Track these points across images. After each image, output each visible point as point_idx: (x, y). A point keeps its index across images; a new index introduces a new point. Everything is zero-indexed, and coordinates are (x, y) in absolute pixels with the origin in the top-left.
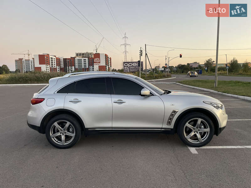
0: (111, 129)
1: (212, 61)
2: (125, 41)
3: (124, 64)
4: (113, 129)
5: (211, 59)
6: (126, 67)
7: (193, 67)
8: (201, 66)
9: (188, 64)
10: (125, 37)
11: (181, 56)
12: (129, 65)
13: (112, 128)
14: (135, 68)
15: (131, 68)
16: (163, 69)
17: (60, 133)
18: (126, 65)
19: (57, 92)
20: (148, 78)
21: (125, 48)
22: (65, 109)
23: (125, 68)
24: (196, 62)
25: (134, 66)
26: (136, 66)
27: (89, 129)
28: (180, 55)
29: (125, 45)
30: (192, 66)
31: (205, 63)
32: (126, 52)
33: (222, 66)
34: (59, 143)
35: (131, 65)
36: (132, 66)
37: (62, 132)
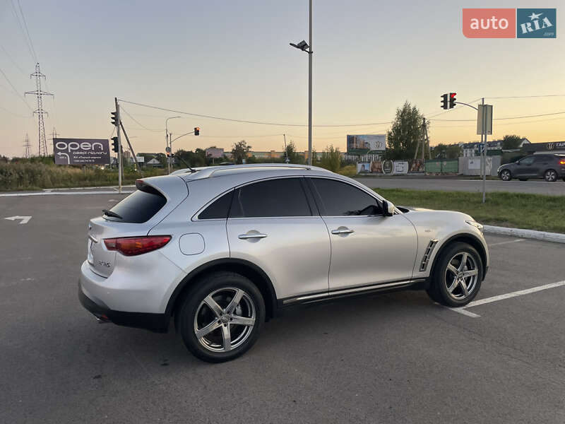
0: (327, 294)
1: (247, 145)
2: (38, 84)
3: (54, 145)
4: (330, 294)
5: (244, 141)
6: (62, 151)
7: (212, 157)
8: (226, 155)
9: (198, 150)
10: (38, 74)
11: (197, 132)
12: (70, 148)
13: (328, 292)
14: (85, 155)
15: (76, 155)
16: (142, 160)
17: (219, 322)
18: (59, 146)
19: (200, 217)
20: (130, 181)
21: (40, 103)
22: (232, 259)
23: (59, 154)
24: (215, 147)
25: (83, 151)
26: (91, 150)
27: (285, 302)
28: (195, 129)
29: (39, 94)
30: (211, 155)
31: (233, 150)
32: (40, 113)
33: (263, 156)
34: (214, 349)
35: (76, 146)
36: (80, 150)
37: (224, 318)
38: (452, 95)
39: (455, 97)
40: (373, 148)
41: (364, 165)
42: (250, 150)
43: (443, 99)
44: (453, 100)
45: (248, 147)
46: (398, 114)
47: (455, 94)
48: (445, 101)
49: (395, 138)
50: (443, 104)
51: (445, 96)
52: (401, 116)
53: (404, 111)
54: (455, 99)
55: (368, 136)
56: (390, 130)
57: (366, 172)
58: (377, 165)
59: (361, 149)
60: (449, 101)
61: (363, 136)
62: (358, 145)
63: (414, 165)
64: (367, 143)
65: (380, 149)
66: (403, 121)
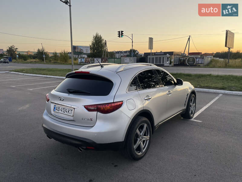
5: (13, 46)
8: (4, 52)
17: (140, 141)
31: (7, 50)
38: (122, 32)
39: (123, 33)
40: (85, 52)
41: (81, 60)
42: (17, 50)
43: (118, 33)
44: (122, 34)
45: (16, 49)
46: (94, 37)
47: (123, 31)
48: (119, 34)
49: (93, 48)
50: (118, 35)
51: (119, 32)
52: (95, 38)
53: (96, 37)
54: (123, 34)
55: (82, 47)
56: (91, 44)
57: (82, 62)
58: (87, 60)
59: (79, 52)
60: (121, 34)
61: (80, 46)
62: (78, 50)
63: (103, 60)
64: (82, 50)
65: (87, 52)
66: (96, 41)
